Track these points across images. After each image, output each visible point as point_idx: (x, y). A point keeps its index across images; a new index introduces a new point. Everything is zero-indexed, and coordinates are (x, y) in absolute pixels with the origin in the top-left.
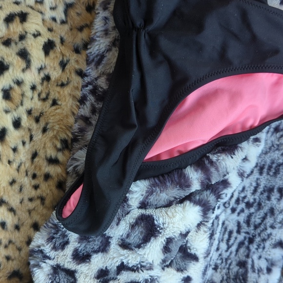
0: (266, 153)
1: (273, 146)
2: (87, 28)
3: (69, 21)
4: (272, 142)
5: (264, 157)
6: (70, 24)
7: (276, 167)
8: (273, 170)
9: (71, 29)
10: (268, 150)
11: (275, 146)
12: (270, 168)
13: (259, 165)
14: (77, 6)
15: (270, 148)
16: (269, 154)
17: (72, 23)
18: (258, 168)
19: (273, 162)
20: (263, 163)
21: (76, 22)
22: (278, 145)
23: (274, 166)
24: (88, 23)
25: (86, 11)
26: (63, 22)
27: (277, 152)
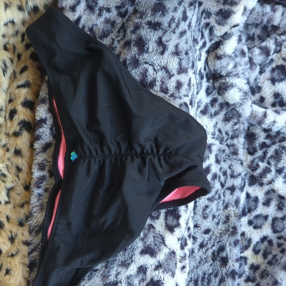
0: (197, 267)
1: (202, 259)
2: (27, 204)
3: (12, 201)
4: (200, 257)
5: (197, 272)
6: (12, 203)
7: (208, 277)
8: (206, 280)
9: (14, 207)
10: (198, 265)
11: (204, 259)
12: (203, 279)
13: (193, 279)
14: (17, 188)
15: (200, 263)
16: (200, 268)
17: (14, 202)
18: (193, 282)
19: (204, 274)
20: (196, 277)
21: (17, 201)
22: (206, 259)
23: (206, 276)
24: (27, 200)
25: (24, 191)
26: (7, 203)
27: (206, 264)
